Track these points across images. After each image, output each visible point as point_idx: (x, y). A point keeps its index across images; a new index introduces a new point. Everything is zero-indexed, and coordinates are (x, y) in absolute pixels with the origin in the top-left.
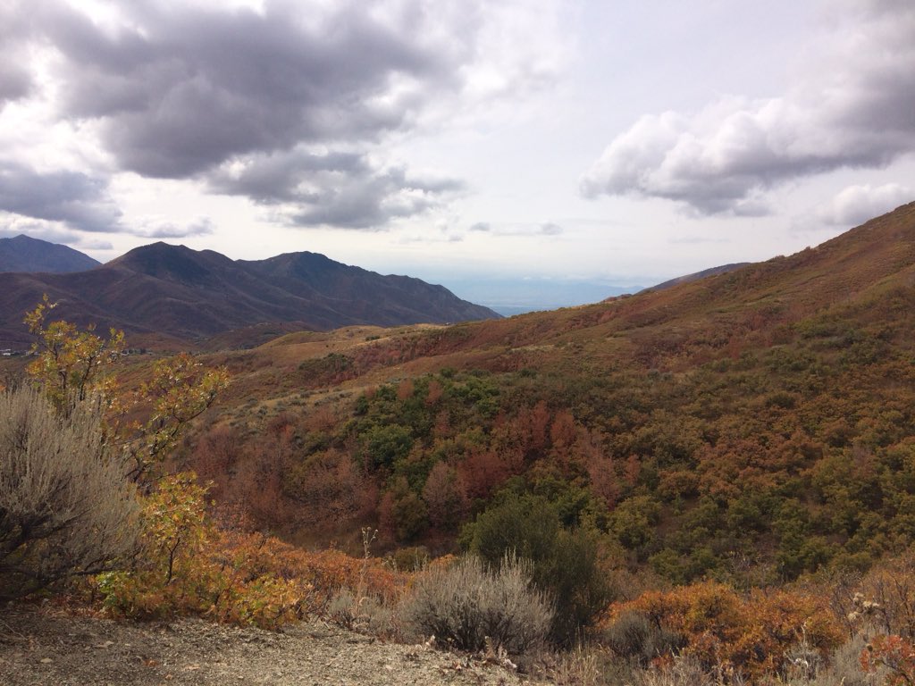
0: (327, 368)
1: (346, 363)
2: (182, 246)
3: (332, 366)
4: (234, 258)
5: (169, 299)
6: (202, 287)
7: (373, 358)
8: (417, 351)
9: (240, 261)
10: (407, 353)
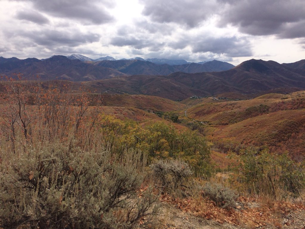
0: (257, 110)
1: (265, 109)
2: (261, 60)
3: (259, 110)
4: (281, 63)
5: (251, 79)
6: (265, 74)
7: (278, 107)
8: (301, 105)
9: (284, 64)
10: (296, 106)
